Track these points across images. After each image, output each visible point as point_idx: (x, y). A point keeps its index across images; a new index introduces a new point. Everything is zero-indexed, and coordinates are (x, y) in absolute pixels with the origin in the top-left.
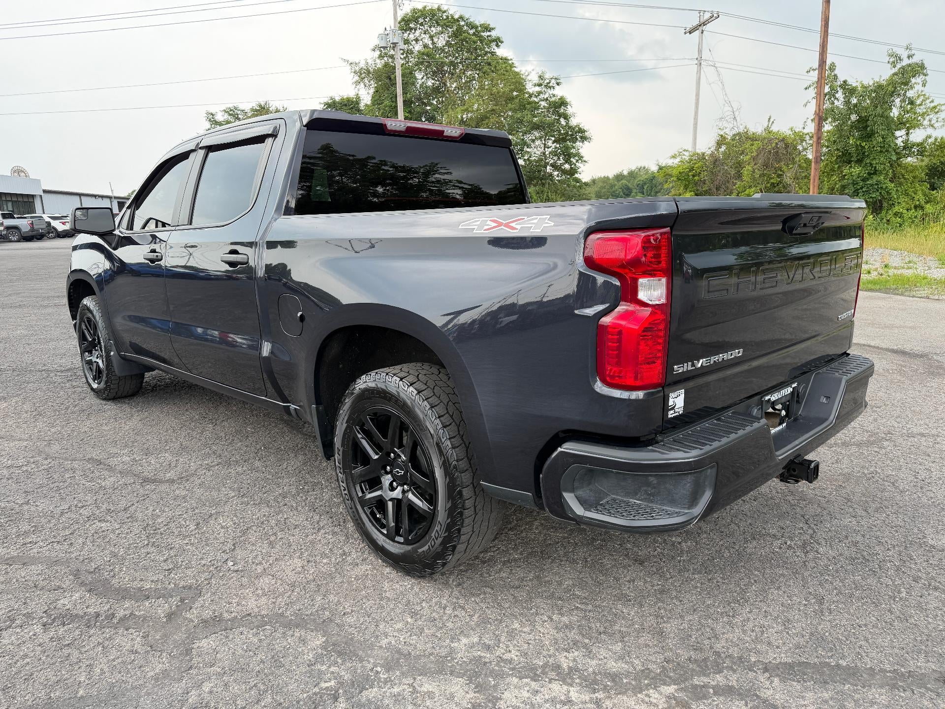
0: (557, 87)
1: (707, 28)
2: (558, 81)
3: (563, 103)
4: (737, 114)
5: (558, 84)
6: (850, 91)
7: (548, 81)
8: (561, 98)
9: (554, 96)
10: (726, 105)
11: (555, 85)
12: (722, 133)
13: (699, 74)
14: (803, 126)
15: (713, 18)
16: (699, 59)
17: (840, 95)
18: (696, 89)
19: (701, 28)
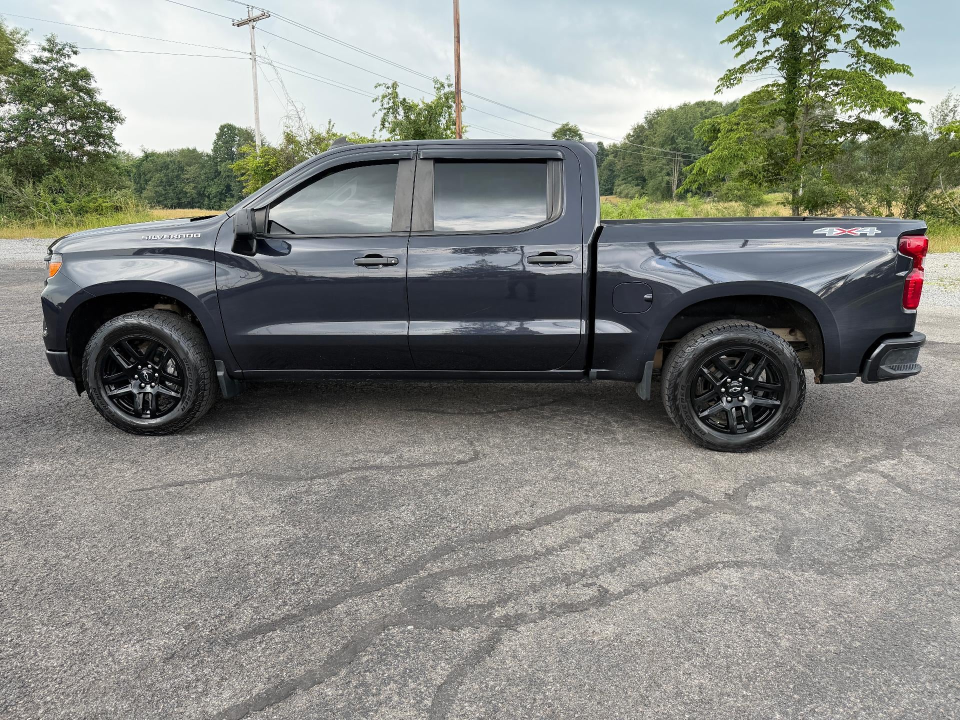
0: (73, 56)
1: (258, 24)
2: (74, 49)
3: (85, 75)
4: (301, 115)
5: (75, 53)
6: (408, 108)
7: (60, 47)
8: (83, 70)
9: (72, 65)
10: (289, 104)
11: (70, 53)
12: (288, 131)
13: (254, 70)
14: (373, 134)
15: (265, 15)
16: (253, 54)
17: (401, 111)
18: (254, 84)
19: (251, 24)
